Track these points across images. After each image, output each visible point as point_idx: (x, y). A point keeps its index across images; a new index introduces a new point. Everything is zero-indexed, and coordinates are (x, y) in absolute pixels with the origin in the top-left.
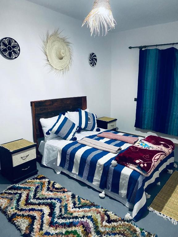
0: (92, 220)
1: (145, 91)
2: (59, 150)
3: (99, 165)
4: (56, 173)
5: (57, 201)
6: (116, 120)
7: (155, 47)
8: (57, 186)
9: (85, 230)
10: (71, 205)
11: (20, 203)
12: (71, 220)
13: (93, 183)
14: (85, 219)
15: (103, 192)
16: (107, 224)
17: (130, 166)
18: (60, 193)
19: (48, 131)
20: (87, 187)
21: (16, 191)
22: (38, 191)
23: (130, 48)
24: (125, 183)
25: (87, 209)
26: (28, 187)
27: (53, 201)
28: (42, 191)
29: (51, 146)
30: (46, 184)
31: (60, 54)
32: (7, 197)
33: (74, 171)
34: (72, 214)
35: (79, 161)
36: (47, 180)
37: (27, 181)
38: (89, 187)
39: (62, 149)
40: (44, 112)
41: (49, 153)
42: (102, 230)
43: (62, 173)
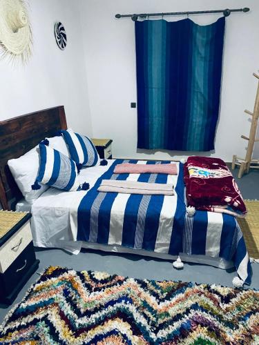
0: (203, 309)
1: (150, 90)
2: (71, 212)
3: (164, 221)
4: (71, 254)
5: (126, 303)
6: (111, 141)
7: (160, 18)
8: (99, 276)
9: (210, 330)
10: (152, 300)
11: (61, 336)
12: (177, 325)
13: (155, 250)
14: (193, 313)
15: (179, 260)
16: (226, 306)
17: (216, 209)
18: (115, 287)
19: (36, 183)
20: (143, 260)
21: (30, 319)
22: (75, 300)
23: (118, 16)
24: (215, 236)
25: (181, 295)
26: (47, 300)
27: (118, 305)
28: (81, 297)
29: (47, 210)
30: (78, 280)
31: (18, 21)
32: (21, 338)
33: (111, 241)
34: (167, 314)
35: (121, 223)
36: (73, 273)
37: (35, 289)
38: (148, 258)
39: (77, 210)
40: (9, 145)
41: (47, 222)
42: (229, 317)
43: (83, 250)
